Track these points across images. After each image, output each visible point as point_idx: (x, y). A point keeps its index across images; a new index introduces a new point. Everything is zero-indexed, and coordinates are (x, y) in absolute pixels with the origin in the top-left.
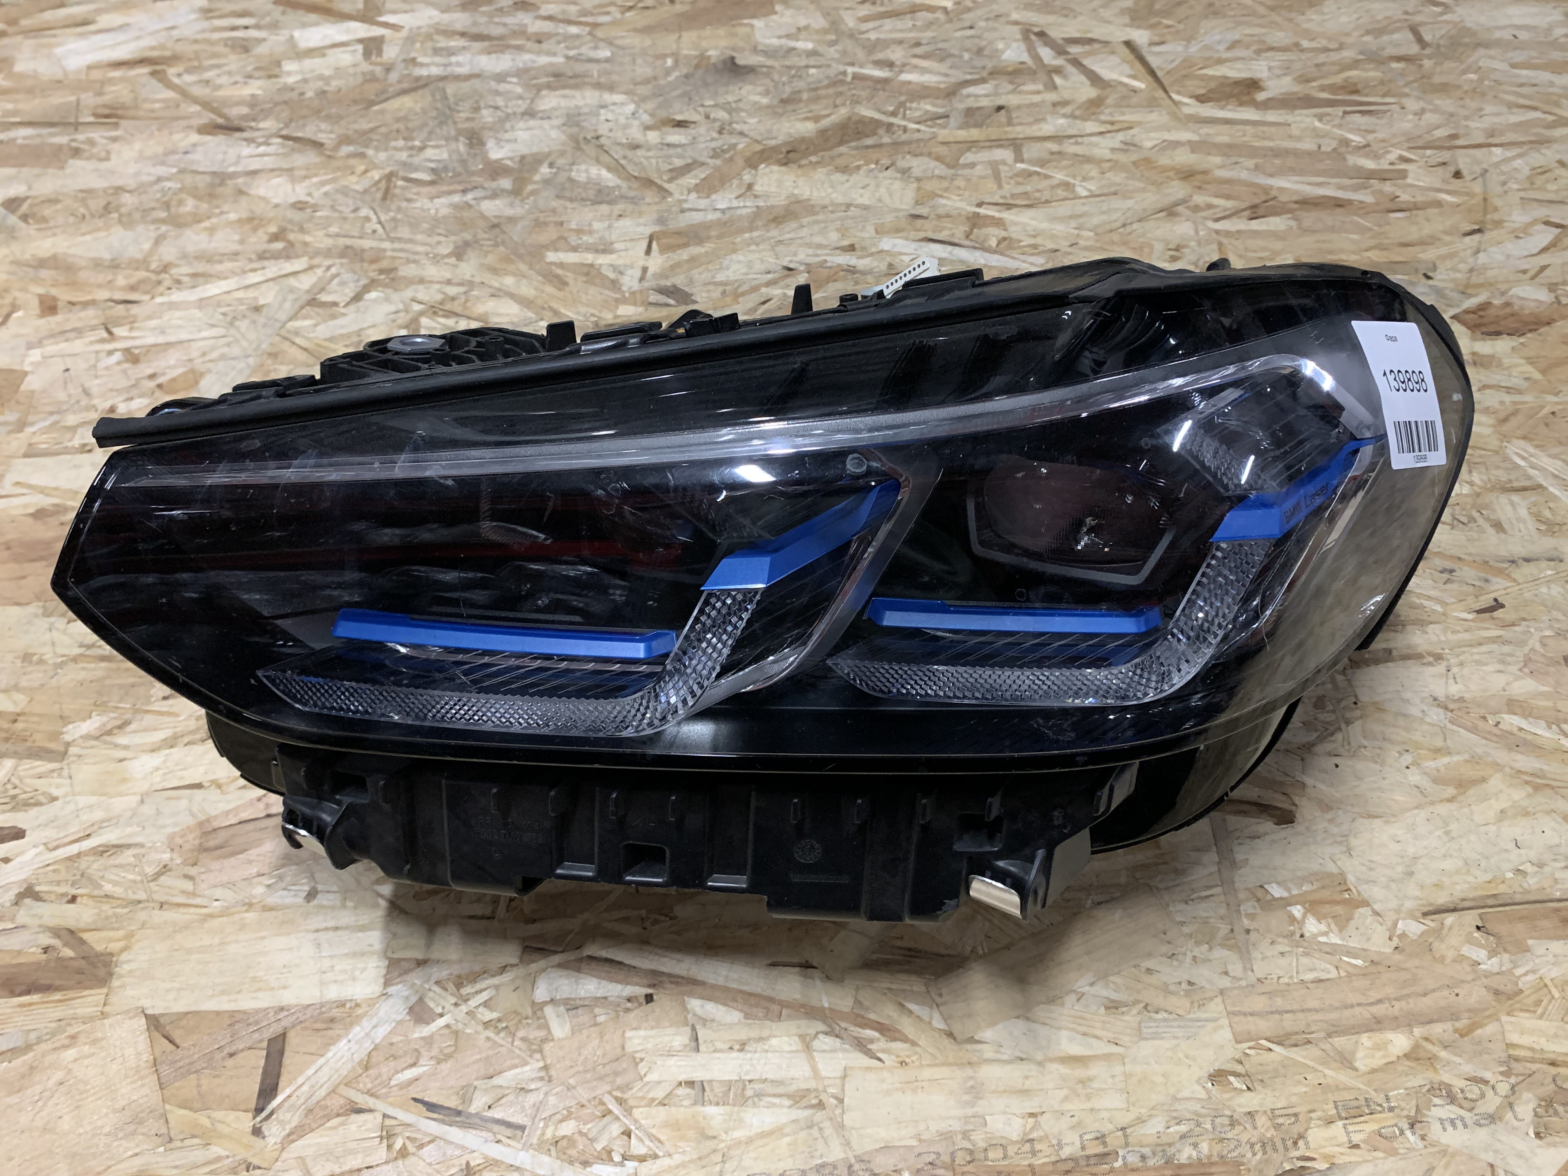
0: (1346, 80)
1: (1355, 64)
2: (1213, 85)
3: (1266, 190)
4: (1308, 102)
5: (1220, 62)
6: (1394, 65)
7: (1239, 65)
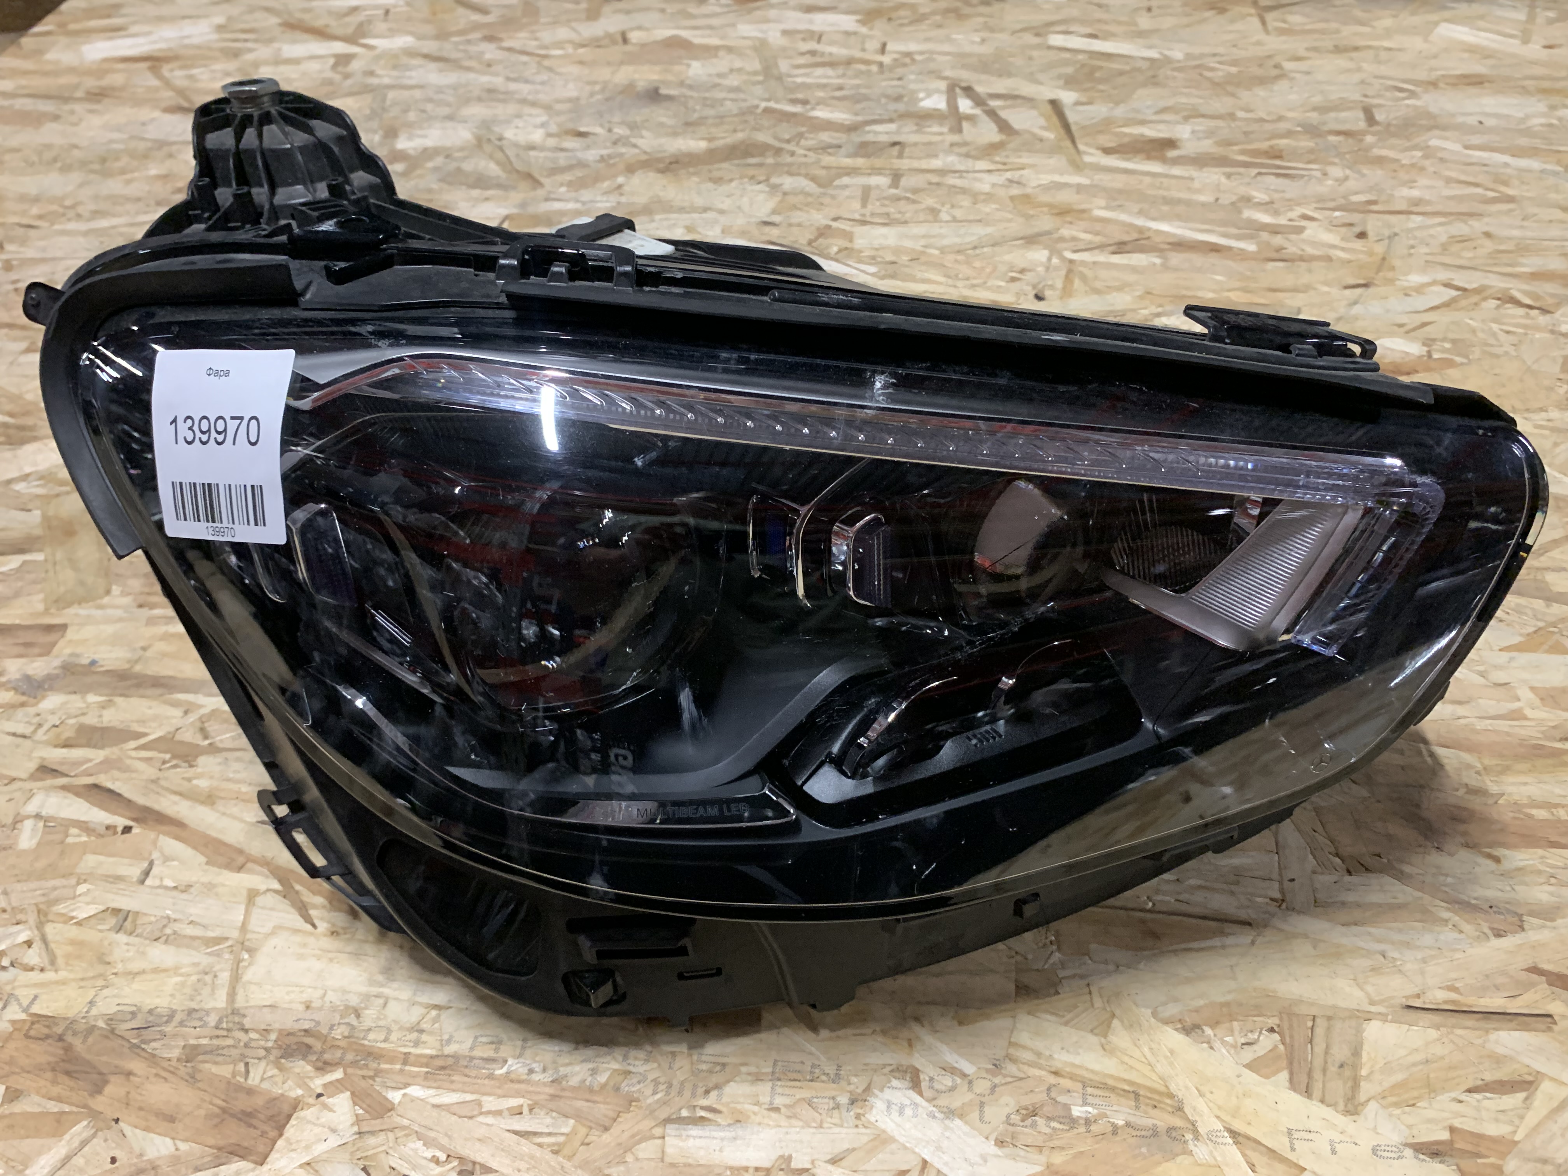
0: (1272, 147)
1: (1289, 134)
2: (1126, 140)
3: (1141, 230)
4: (1222, 161)
5: (1143, 122)
6: (1332, 138)
7: (1161, 127)
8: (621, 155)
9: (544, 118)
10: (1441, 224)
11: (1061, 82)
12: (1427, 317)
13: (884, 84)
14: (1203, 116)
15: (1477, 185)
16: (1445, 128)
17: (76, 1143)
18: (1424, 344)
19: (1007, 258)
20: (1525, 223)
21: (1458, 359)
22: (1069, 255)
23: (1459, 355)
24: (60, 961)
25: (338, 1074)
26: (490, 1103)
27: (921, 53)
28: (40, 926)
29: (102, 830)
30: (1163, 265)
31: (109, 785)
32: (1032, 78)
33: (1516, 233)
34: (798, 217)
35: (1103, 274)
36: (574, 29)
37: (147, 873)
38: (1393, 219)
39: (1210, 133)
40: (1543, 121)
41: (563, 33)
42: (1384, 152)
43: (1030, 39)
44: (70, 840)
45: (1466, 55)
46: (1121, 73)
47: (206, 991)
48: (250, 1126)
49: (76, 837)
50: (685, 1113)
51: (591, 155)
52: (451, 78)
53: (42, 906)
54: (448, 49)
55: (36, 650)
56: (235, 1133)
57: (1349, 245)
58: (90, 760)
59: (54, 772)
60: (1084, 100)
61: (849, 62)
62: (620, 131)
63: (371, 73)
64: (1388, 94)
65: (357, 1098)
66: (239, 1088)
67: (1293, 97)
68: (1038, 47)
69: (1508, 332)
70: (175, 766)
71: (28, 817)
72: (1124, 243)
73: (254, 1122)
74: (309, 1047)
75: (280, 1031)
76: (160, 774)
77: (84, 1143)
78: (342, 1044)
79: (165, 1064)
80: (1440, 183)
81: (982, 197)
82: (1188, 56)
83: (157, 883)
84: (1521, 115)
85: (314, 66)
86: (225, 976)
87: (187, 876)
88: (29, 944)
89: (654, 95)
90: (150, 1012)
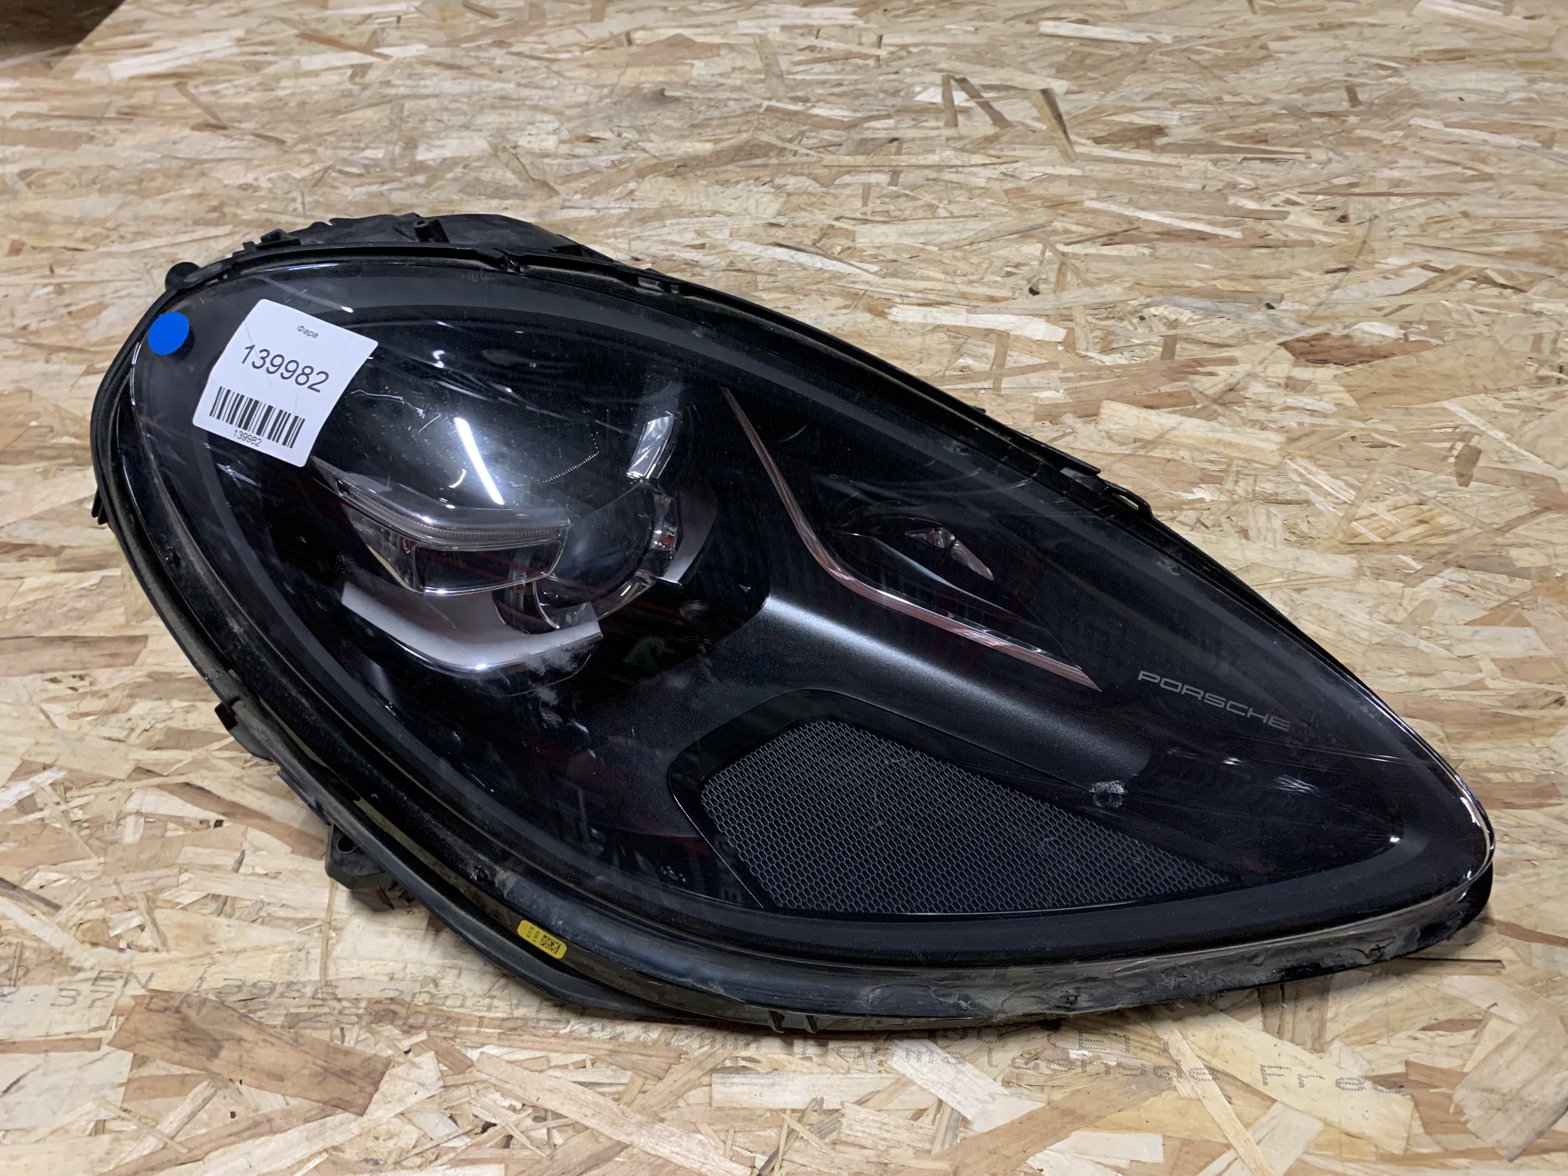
8: (632, 159)
9: (556, 125)
10: (1420, 205)
11: (1053, 71)
12: (1404, 300)
13: (881, 78)
14: (1191, 101)
15: (1457, 164)
16: (1425, 106)
17: (199, 1100)
18: (1401, 327)
19: (1002, 252)
20: (1503, 202)
21: (1434, 341)
22: (1061, 247)
23: (1435, 337)
24: (171, 943)
25: (423, 1036)
26: (557, 1058)
27: (917, 45)
28: (150, 911)
29: (197, 825)
30: (1151, 255)
31: (199, 783)
32: (1024, 68)
33: (1493, 211)
34: (803, 217)
35: (1094, 266)
36: (580, 32)
37: (240, 862)
38: (1373, 201)
39: (1197, 119)
40: (1522, 95)
41: (570, 36)
42: (1366, 133)
43: (1021, 26)
44: (169, 834)
45: (1448, 29)
46: (1111, 60)
47: (301, 966)
48: (349, 1082)
49: (174, 831)
50: (728, 1063)
51: (603, 161)
52: (464, 86)
53: (151, 894)
54: (459, 56)
55: (122, 661)
56: (336, 1089)
57: (1331, 229)
58: (180, 761)
59: (149, 773)
60: (1076, 88)
61: (847, 57)
62: (629, 135)
63: (388, 84)
64: (1372, 73)
65: (440, 1056)
66: (337, 1050)
67: (1280, 78)
68: (1030, 34)
69: (1482, 313)
70: (256, 765)
71: (130, 814)
72: (1115, 234)
73: (352, 1079)
74: (395, 1013)
75: (369, 1000)
76: (244, 772)
77: (206, 1101)
78: (424, 1009)
79: (272, 1031)
80: (1421, 163)
81: (978, 192)
82: (1178, 39)
83: (250, 871)
84: (1501, 90)
85: (332, 78)
86: (316, 953)
87: (276, 865)
88: (142, 928)
89: (660, 98)
90: (254, 985)
